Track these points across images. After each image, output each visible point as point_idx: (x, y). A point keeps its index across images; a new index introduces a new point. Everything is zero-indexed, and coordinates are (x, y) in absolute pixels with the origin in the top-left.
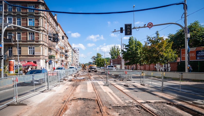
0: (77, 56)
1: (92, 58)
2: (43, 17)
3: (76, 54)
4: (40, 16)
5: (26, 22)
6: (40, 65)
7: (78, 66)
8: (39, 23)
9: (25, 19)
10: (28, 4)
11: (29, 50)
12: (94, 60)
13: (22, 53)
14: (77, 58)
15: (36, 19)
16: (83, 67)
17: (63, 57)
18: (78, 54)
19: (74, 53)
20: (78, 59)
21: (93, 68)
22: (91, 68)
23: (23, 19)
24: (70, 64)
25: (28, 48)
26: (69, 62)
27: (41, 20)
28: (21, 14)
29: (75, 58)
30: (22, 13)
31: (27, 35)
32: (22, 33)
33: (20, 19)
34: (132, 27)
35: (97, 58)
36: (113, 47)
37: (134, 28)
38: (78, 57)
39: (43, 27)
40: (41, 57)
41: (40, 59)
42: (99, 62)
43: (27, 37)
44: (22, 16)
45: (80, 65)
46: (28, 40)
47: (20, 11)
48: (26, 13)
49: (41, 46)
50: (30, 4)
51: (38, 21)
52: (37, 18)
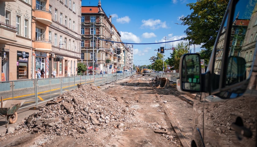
0: (131, 55)
1: (150, 59)
2: (103, 26)
3: (129, 53)
4: (101, 26)
5: (88, 31)
6: (100, 69)
7: (131, 69)
8: (100, 32)
9: (88, 29)
10: (90, 16)
11: (90, 55)
12: (153, 62)
13: (85, 58)
14: (130, 58)
15: (97, 29)
16: (139, 71)
17: (116, 59)
18: (131, 52)
19: (127, 52)
20: (132, 59)
21: (147, 72)
22: (145, 72)
23: (86, 28)
24: (122, 67)
25: (90, 54)
26: (122, 65)
27: (101, 28)
28: (84, 24)
29: (127, 58)
30: (86, 23)
31: (89, 43)
32: (85, 41)
33: (83, 29)
34: (165, 49)
35: (157, 58)
36: (180, 44)
37: (166, 49)
38: (132, 57)
39: (103, 36)
40: (101, 62)
41: (100, 63)
42: (158, 65)
43: (89, 44)
44: (86, 26)
45: (134, 68)
46: (90, 47)
47: (83, 21)
48: (89, 23)
49: (101, 52)
50: (92, 15)
51: (99, 30)
52: (98, 27)
